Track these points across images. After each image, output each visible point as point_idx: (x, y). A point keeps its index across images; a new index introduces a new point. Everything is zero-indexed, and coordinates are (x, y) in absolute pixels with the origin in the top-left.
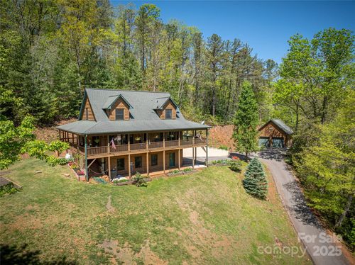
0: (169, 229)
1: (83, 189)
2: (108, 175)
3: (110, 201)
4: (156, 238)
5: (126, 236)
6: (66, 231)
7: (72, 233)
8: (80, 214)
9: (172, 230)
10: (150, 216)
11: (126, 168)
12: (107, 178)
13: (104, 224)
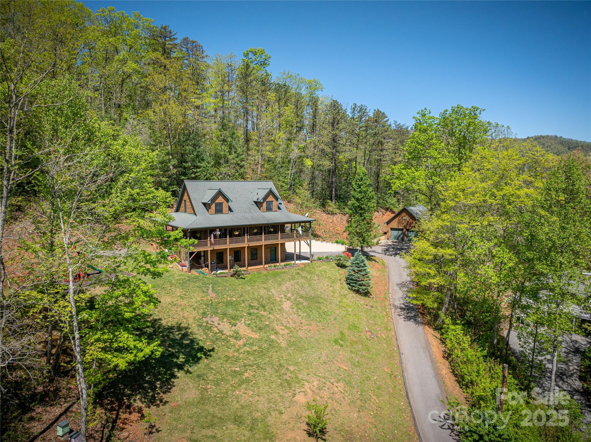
0: (262, 313)
1: (187, 278)
2: (208, 267)
3: (211, 289)
4: (250, 318)
5: (225, 314)
6: (177, 308)
7: (183, 309)
8: (187, 297)
9: (265, 314)
10: (246, 302)
11: (224, 261)
12: (208, 270)
13: (207, 305)
